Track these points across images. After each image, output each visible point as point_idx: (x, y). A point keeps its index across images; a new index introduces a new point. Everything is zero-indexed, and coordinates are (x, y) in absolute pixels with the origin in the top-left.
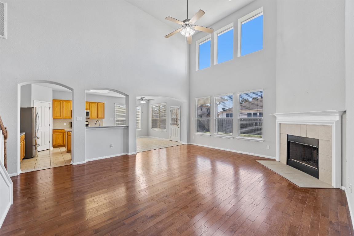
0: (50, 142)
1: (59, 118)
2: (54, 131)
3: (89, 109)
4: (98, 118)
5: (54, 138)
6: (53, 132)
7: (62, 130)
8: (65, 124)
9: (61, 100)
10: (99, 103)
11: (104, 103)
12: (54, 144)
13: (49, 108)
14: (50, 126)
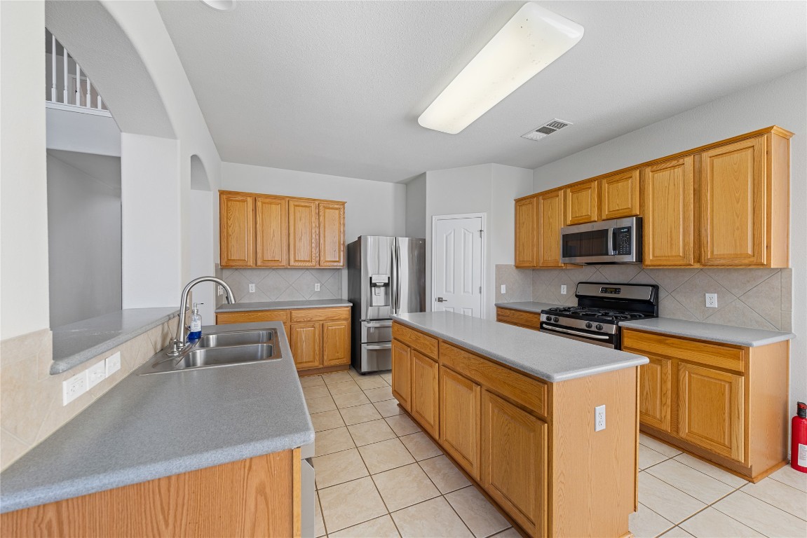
1: (528, 264)
3: (636, 210)
9: (533, 196)
13: (479, 234)
14: (480, 292)
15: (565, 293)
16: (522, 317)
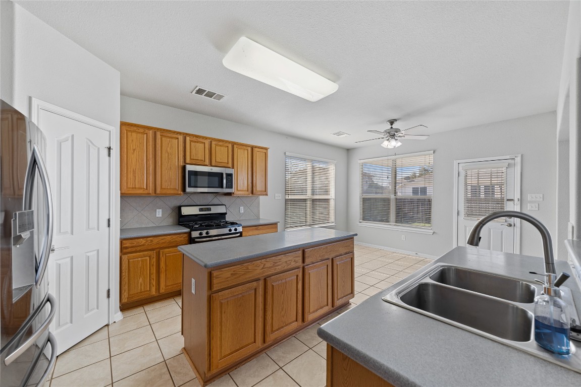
0: (108, 296)
1: (141, 191)
2: (127, 244)
3: (230, 165)
4: (252, 193)
5: (125, 274)
6: (123, 250)
7: (156, 240)
8: (159, 213)
9: (149, 128)
10: (256, 147)
11: (266, 149)
12: (125, 295)
13: (106, 151)
14: (109, 226)
15: (160, 216)
16: (163, 241)
